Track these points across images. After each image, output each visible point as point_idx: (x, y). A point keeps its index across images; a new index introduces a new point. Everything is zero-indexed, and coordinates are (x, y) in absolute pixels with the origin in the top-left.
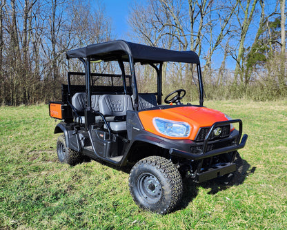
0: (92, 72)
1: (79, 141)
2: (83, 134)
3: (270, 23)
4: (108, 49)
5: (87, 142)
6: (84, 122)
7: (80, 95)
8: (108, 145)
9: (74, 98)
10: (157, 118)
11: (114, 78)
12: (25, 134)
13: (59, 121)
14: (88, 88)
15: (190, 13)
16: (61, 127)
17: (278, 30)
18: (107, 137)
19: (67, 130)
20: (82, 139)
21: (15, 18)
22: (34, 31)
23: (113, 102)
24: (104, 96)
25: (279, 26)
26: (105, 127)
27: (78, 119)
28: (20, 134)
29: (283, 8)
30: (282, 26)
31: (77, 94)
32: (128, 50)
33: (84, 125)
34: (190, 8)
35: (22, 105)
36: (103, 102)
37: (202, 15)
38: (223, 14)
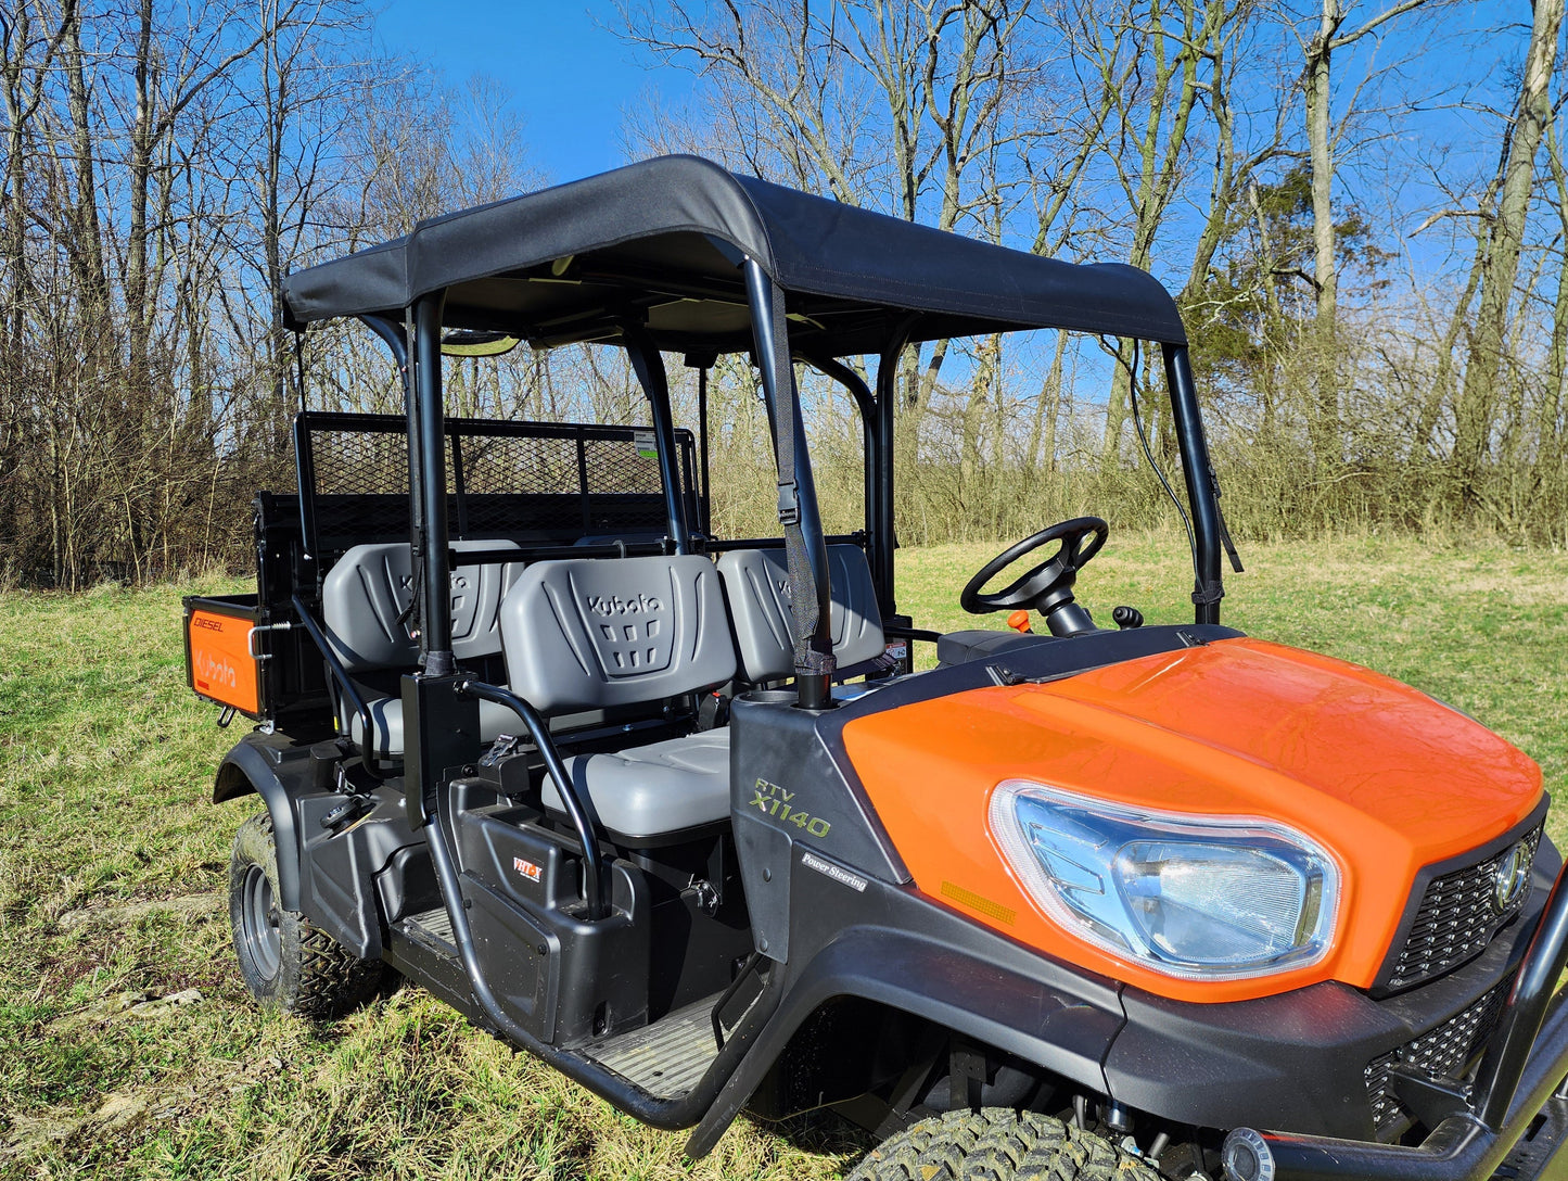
0: (454, 409)
1: (371, 878)
2: (395, 826)
3: (1263, 193)
4: (570, 238)
5: (422, 889)
6: (397, 745)
7: (379, 563)
8: (579, 953)
9: (336, 584)
10: (1028, 786)
11: (599, 450)
12: (80, 762)
13: (242, 727)
14: (426, 515)
15: (899, 154)
16: (254, 769)
17: (1299, 222)
18: (568, 879)
19: (292, 788)
20: (390, 860)
21: (87, 170)
22: (181, 231)
23: (601, 610)
24: (539, 570)
25: (1307, 204)
26: (552, 795)
27: (358, 721)
28: (52, 760)
29: (1321, 125)
30: (1320, 205)
31: (355, 556)
32: (742, 228)
33: (398, 766)
34: (897, 133)
35: (108, 586)
36: (535, 613)
37: (953, 159)
38: (1046, 160)
